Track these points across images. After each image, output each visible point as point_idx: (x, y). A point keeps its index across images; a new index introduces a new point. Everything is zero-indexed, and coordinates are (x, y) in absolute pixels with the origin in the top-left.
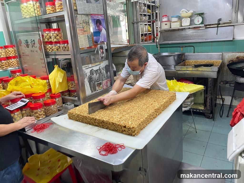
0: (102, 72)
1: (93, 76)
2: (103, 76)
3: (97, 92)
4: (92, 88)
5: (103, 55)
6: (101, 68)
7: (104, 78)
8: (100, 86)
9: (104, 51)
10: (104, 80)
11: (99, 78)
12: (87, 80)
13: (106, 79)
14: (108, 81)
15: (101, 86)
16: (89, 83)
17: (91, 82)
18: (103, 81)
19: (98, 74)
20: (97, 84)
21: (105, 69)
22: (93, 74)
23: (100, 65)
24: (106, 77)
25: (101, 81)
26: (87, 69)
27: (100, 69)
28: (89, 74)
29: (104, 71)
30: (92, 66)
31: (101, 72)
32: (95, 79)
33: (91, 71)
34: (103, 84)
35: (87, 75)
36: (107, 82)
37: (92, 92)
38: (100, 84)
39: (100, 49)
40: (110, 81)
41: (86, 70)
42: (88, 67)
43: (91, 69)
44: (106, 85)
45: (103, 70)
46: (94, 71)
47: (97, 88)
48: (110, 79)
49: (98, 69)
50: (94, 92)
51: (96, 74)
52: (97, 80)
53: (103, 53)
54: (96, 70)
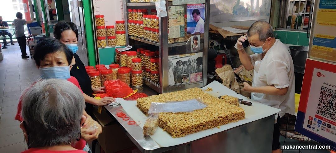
0: (192, 64)
1: (179, 67)
2: (192, 68)
3: (182, 84)
4: (176, 79)
5: (197, 46)
6: (191, 60)
7: (194, 70)
8: (186, 78)
9: (199, 42)
10: (194, 73)
11: (186, 70)
12: (172, 70)
13: (196, 72)
14: (198, 74)
15: (188, 78)
16: (173, 74)
17: (176, 73)
18: (191, 74)
19: (186, 66)
20: (183, 76)
21: (196, 62)
22: (180, 65)
23: (190, 57)
24: (196, 70)
25: (189, 74)
26: (174, 59)
27: (189, 61)
28: (176, 64)
29: (195, 64)
30: (180, 57)
31: (190, 64)
32: (181, 71)
33: (177, 62)
34: (191, 77)
35: (173, 65)
36: (196, 76)
37: (176, 83)
38: (188, 76)
39: (193, 40)
40: (201, 75)
41: (172, 60)
42: (175, 58)
43: (178, 60)
44: (194, 78)
45: (194, 62)
46: (182, 62)
47: (183, 80)
48: (202, 73)
49: (188, 60)
50: (178, 84)
51: (184, 66)
52: (184, 71)
53: (196, 44)
54: (184, 62)
